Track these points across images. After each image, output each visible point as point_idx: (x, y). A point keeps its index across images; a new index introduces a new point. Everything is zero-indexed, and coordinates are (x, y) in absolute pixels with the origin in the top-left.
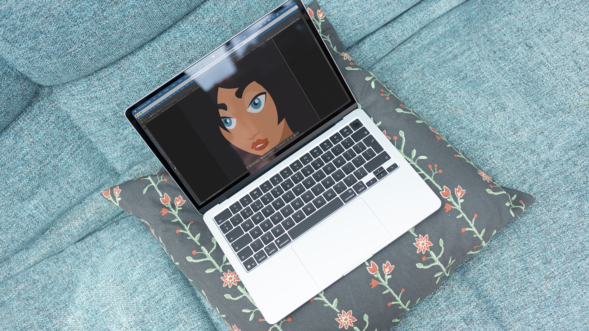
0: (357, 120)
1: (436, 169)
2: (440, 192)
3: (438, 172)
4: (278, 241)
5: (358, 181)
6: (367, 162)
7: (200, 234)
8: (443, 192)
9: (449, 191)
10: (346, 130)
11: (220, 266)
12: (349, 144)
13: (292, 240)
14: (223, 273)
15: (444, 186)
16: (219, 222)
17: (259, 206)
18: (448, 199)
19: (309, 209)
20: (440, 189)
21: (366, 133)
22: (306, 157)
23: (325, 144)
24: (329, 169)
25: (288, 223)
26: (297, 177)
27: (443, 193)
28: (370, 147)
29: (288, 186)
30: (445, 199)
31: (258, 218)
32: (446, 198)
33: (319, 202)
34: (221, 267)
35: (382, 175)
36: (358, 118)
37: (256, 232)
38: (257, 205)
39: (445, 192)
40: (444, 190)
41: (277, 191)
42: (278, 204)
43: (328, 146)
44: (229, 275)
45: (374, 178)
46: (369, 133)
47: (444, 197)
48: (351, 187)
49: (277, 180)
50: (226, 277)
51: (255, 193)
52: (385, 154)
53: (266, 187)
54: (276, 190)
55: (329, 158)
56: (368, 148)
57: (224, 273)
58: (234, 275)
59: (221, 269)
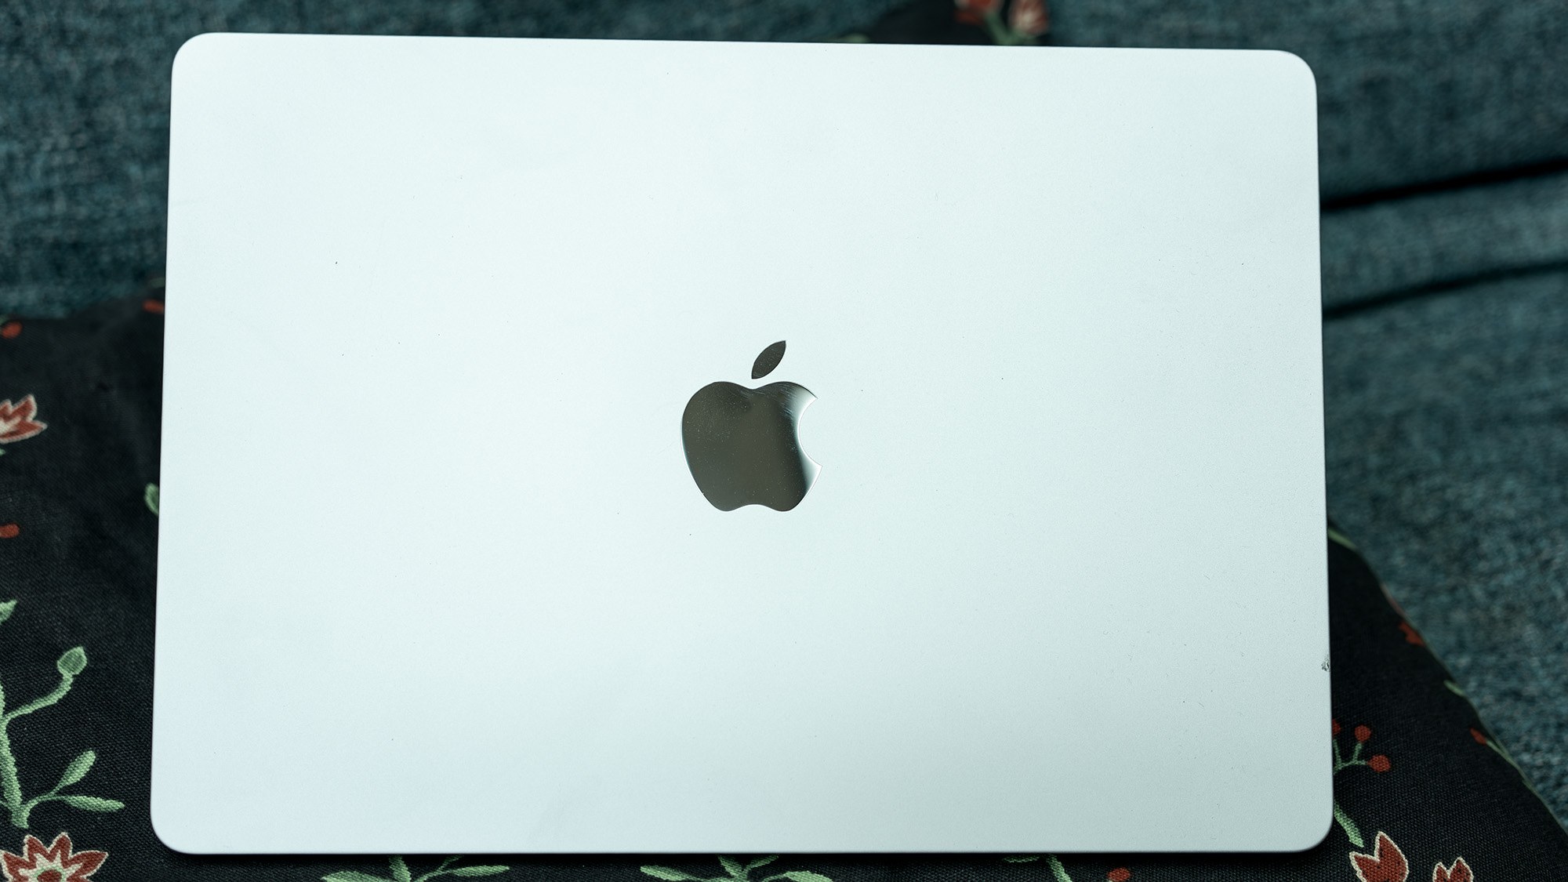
1: (1359, 747)
2: (1354, 856)
3: (1363, 763)
7: (13, 603)
11: (26, 798)
14: (24, 832)
15: (1382, 834)
27: (1366, 860)
34: (34, 803)
39: (1376, 858)
40: (1376, 852)
44: (50, 857)
50: (33, 859)
57: (28, 837)
58: (76, 867)
59: (26, 814)
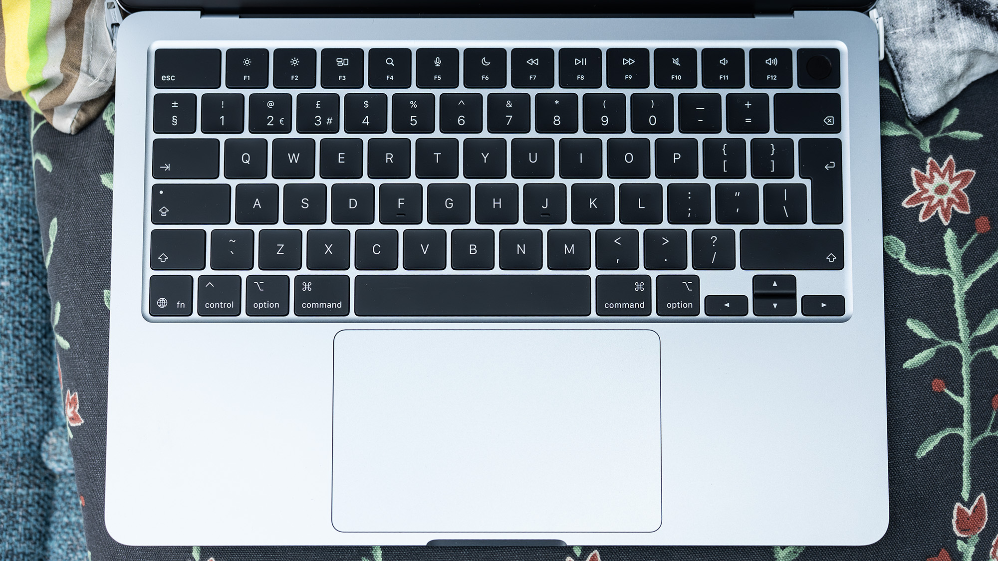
0: (834, 54)
2: (958, 504)
4: (307, 287)
5: (690, 271)
6: (761, 225)
8: (966, 509)
9: (982, 519)
10: (775, 62)
12: (748, 120)
13: (352, 315)
15: (982, 495)
16: (163, 78)
17: (324, 120)
18: (960, 543)
19: (473, 249)
20: (965, 495)
21: (829, 120)
22: (584, 62)
23: (676, 62)
24: (629, 158)
25: (377, 249)
26: (509, 111)
28: (808, 183)
29: (461, 120)
30: (953, 533)
31: (294, 158)
32: (958, 534)
33: (521, 249)
35: (775, 305)
36: (840, 45)
37: (257, 203)
38: (318, 112)
41: (414, 112)
42: (389, 158)
43: (679, 77)
45: (744, 299)
46: (837, 128)
47: (955, 529)
48: (654, 274)
49: (437, 71)
51: (341, 62)
52: (836, 241)
53: (390, 70)
54: (414, 104)
55: (653, 120)
56: (796, 179)
